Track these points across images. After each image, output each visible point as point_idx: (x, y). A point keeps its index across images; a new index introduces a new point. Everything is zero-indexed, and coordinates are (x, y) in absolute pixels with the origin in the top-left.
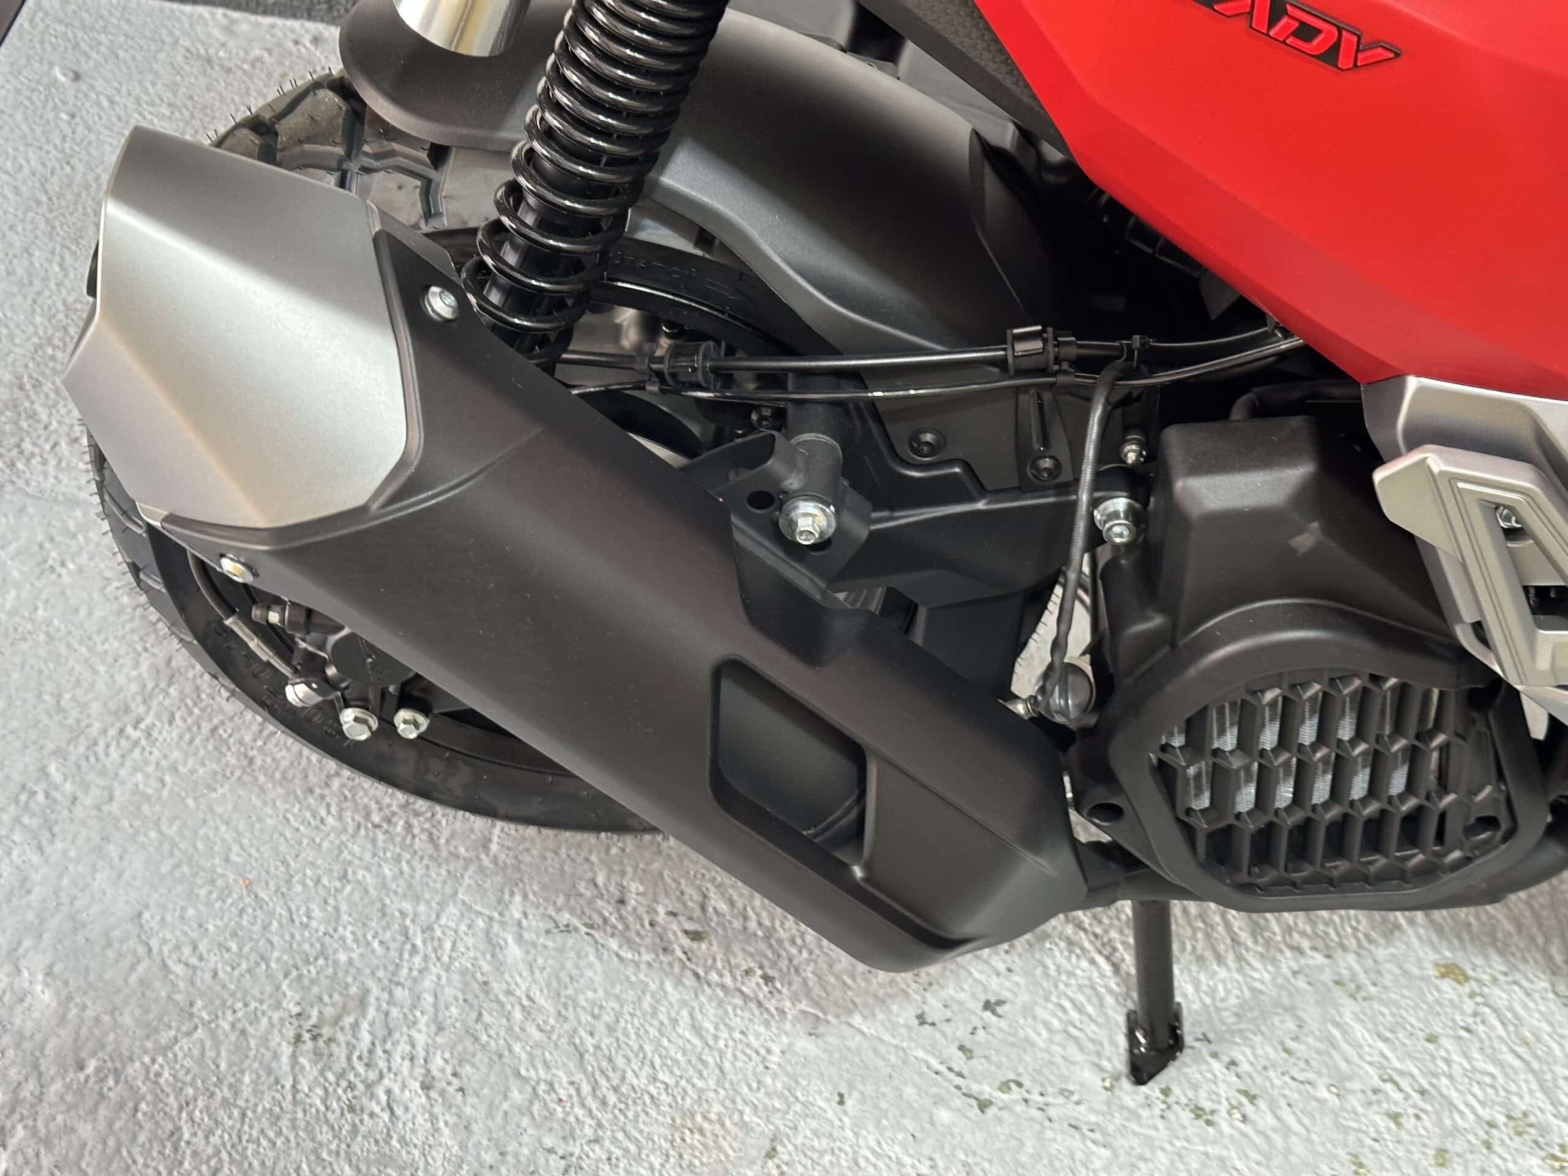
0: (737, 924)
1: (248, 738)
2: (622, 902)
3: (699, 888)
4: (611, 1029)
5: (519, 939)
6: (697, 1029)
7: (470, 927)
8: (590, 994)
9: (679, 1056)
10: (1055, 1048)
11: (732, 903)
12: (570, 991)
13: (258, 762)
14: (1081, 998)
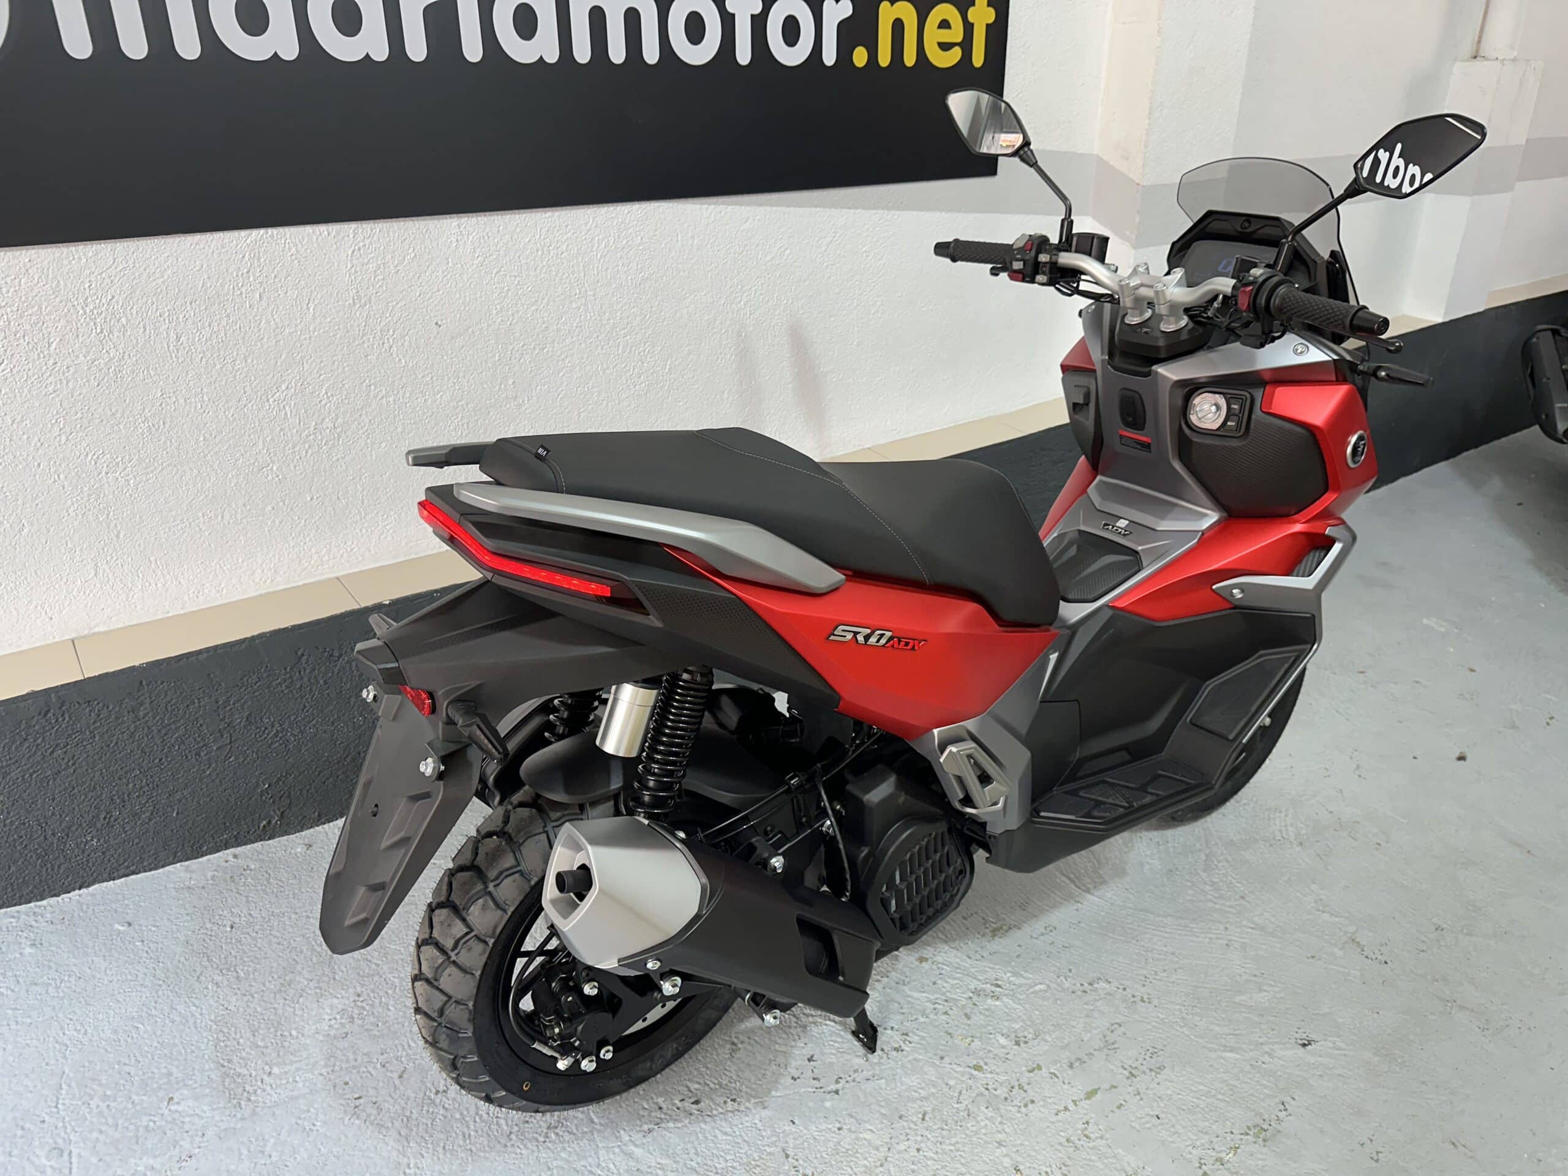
0: (707, 1089)
1: (461, 1143)
2: (660, 1108)
3: (683, 1085)
4: (697, 1154)
5: (636, 1146)
6: (726, 1134)
7: (614, 1154)
8: (679, 1147)
9: (728, 1147)
10: (841, 1059)
11: (699, 1083)
12: (671, 1151)
13: (474, 1149)
14: (834, 1038)
